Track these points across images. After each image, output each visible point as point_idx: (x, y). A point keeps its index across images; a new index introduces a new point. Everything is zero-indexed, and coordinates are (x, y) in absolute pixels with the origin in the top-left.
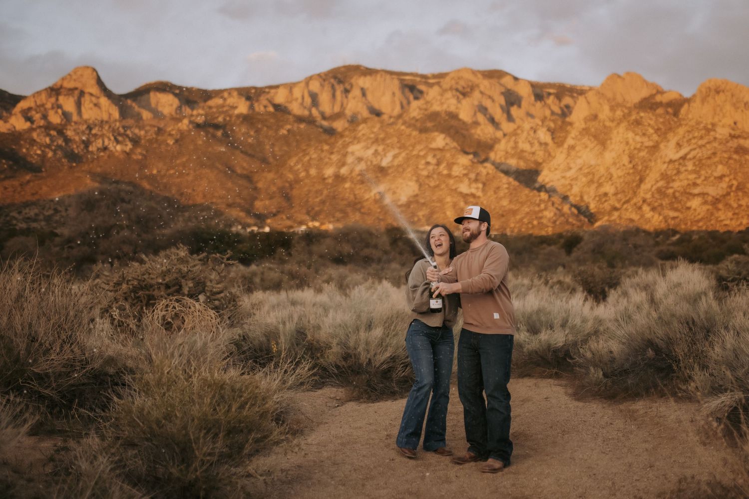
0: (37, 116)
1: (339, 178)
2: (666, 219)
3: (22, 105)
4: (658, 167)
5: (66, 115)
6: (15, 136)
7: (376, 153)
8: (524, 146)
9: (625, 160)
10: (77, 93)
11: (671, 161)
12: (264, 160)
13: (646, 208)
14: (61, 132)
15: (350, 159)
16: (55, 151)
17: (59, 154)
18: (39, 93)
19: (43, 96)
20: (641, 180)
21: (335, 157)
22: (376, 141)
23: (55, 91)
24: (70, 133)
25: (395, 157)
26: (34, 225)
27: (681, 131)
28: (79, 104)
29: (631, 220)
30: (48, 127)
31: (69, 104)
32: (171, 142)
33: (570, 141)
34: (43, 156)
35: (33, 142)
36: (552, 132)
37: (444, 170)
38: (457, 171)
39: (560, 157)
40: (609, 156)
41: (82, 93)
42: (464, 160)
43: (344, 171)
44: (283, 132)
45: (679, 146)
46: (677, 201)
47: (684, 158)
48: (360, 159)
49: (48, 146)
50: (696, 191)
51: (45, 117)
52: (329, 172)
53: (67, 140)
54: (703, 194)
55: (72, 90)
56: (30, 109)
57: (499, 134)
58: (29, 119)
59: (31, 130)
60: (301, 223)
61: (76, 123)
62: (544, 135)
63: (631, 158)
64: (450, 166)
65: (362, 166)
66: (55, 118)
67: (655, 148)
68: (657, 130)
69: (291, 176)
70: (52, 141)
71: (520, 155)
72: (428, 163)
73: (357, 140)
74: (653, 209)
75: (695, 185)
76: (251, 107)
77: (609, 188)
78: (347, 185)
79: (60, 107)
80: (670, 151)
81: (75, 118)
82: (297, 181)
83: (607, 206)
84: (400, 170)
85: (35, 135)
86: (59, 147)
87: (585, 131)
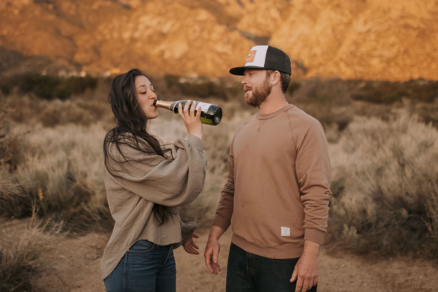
1: (133, 40)
2: (355, 72)
4: (351, 37)
7: (159, 23)
8: (261, 20)
9: (329, 31)
11: (360, 33)
12: (82, 26)
13: (342, 65)
15: (141, 27)
20: (340, 45)
21: (131, 25)
22: (160, 14)
25: (173, 25)
27: (368, 12)
29: (332, 73)
32: (16, 12)
33: (292, 17)
36: (281, 11)
37: (205, 35)
38: (215, 36)
39: (285, 29)
40: (318, 28)
42: (220, 29)
43: (137, 35)
44: (95, 6)
45: (365, 22)
46: (363, 60)
47: (369, 31)
48: (147, 27)
50: (376, 53)
52: (127, 35)
54: (381, 56)
57: (244, 12)
60: (107, 70)
62: (274, 13)
63: (334, 30)
64: (210, 33)
65: (148, 32)
67: (349, 24)
68: (352, 12)
69: (99, 38)
71: (258, 26)
72: (194, 31)
73: (145, 13)
74: (347, 65)
75: (375, 49)
77: (317, 50)
78: (139, 45)
80: (359, 26)
82: (104, 41)
83: (315, 62)
84: (175, 35)
87: (303, 11)
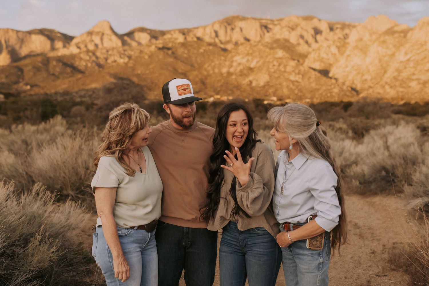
0: (82, 46)
1: (229, 74)
2: (398, 92)
3: (75, 41)
4: (394, 65)
5: (96, 46)
6: (73, 56)
7: (248, 61)
8: (323, 55)
9: (377, 62)
10: (100, 34)
11: (401, 62)
12: (192, 65)
13: (387, 87)
14: (94, 54)
15: (235, 64)
16: (92, 63)
17: (94, 64)
18: (83, 35)
19: (85, 36)
20: (385, 72)
21: (227, 63)
22: (248, 54)
23: (90, 33)
24: (98, 54)
25: (258, 62)
26: (84, 99)
27: (407, 46)
28: (102, 39)
29: (379, 93)
30: (88, 51)
31: (97, 40)
32: (146, 57)
33: (348, 53)
34: (86, 66)
35: (81, 59)
36: (338, 48)
37: (282, 68)
38: (289, 69)
39: (342, 61)
40: (368, 60)
41: (103, 34)
42: (293, 63)
43: (232, 70)
44: (201, 51)
45: (406, 54)
46: (403, 83)
47: (408, 60)
48: (239, 64)
49: (88, 61)
50: (414, 77)
51: (86, 46)
52: (224, 70)
53: (97, 58)
54: (418, 79)
55: (98, 33)
56: (79, 43)
57: (310, 50)
58: (79, 47)
59: (80, 53)
60: (211, 96)
61: (101, 49)
62: (334, 50)
63: (380, 60)
64: (285, 66)
65: (241, 67)
66: (91, 47)
67: (393, 55)
68: (394, 46)
69: (205, 73)
70: (90, 57)
71: (321, 60)
72: (274, 65)
73: (238, 54)
74: (391, 87)
75: (414, 74)
76: (185, 39)
77: (367, 77)
78: (234, 77)
79: (93, 41)
80: (401, 57)
81: (100, 46)
82: (209, 75)
83: (366, 86)
84: (260, 69)
85: (82, 56)
86: (93, 61)
87: (356, 47)
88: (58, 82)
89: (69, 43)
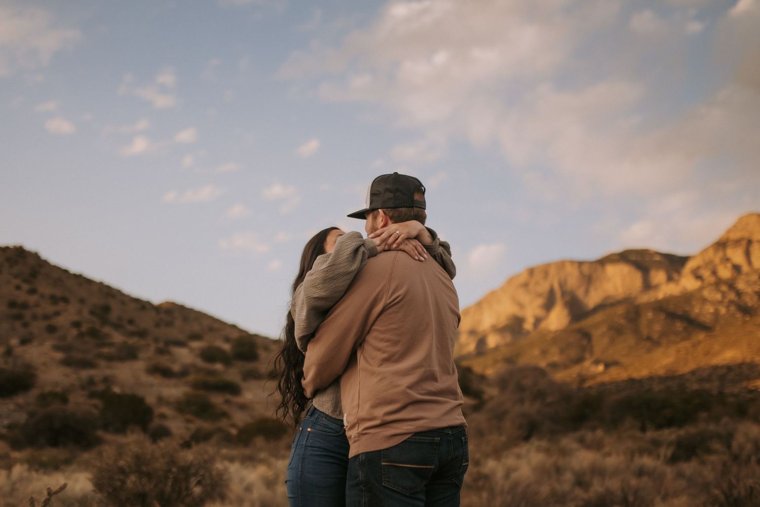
0: (706, 274)
3: (690, 265)
5: (737, 268)
6: (687, 297)
10: (744, 243)
14: (731, 285)
16: (728, 307)
17: (733, 308)
18: (705, 251)
19: (711, 254)
23: (721, 245)
24: (741, 285)
26: (707, 386)
28: (748, 254)
30: (719, 282)
31: (737, 256)
34: (716, 314)
35: (704, 300)
41: (750, 242)
49: (721, 302)
51: (714, 273)
53: (739, 294)
55: (737, 242)
56: (698, 268)
58: (699, 277)
59: (701, 289)
61: (747, 274)
66: (725, 273)
70: (724, 294)
79: (728, 260)
81: (745, 268)
85: (706, 293)
86: (731, 302)
88: (658, 353)
89: (679, 272)
